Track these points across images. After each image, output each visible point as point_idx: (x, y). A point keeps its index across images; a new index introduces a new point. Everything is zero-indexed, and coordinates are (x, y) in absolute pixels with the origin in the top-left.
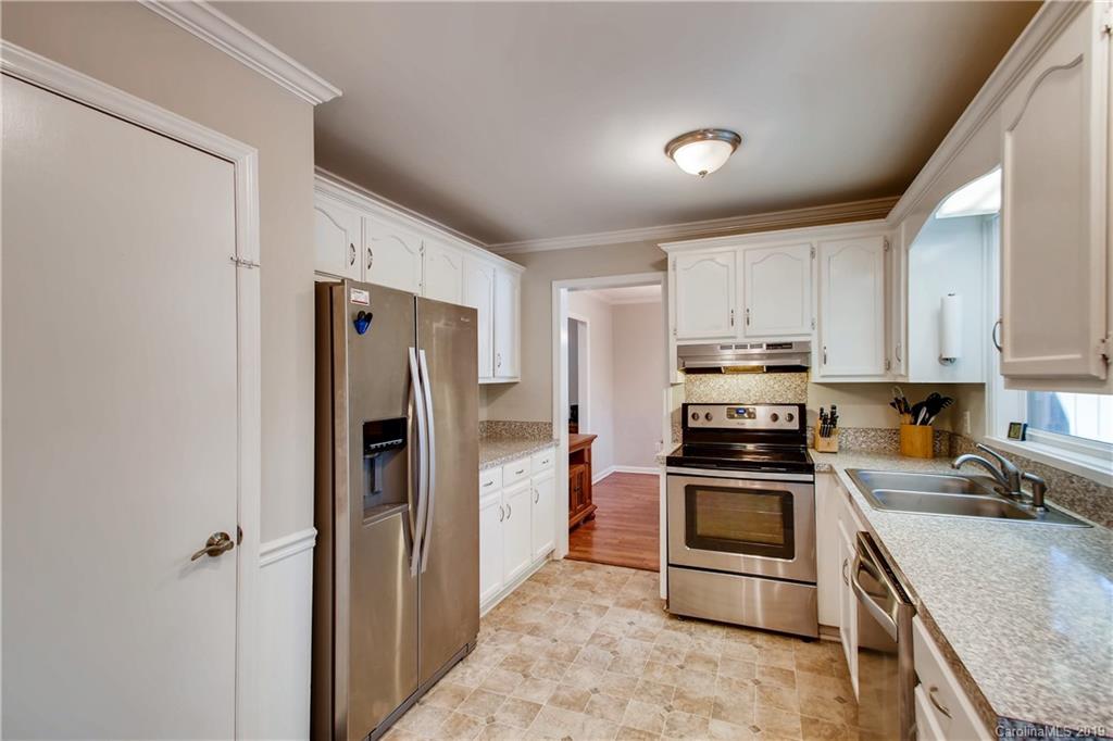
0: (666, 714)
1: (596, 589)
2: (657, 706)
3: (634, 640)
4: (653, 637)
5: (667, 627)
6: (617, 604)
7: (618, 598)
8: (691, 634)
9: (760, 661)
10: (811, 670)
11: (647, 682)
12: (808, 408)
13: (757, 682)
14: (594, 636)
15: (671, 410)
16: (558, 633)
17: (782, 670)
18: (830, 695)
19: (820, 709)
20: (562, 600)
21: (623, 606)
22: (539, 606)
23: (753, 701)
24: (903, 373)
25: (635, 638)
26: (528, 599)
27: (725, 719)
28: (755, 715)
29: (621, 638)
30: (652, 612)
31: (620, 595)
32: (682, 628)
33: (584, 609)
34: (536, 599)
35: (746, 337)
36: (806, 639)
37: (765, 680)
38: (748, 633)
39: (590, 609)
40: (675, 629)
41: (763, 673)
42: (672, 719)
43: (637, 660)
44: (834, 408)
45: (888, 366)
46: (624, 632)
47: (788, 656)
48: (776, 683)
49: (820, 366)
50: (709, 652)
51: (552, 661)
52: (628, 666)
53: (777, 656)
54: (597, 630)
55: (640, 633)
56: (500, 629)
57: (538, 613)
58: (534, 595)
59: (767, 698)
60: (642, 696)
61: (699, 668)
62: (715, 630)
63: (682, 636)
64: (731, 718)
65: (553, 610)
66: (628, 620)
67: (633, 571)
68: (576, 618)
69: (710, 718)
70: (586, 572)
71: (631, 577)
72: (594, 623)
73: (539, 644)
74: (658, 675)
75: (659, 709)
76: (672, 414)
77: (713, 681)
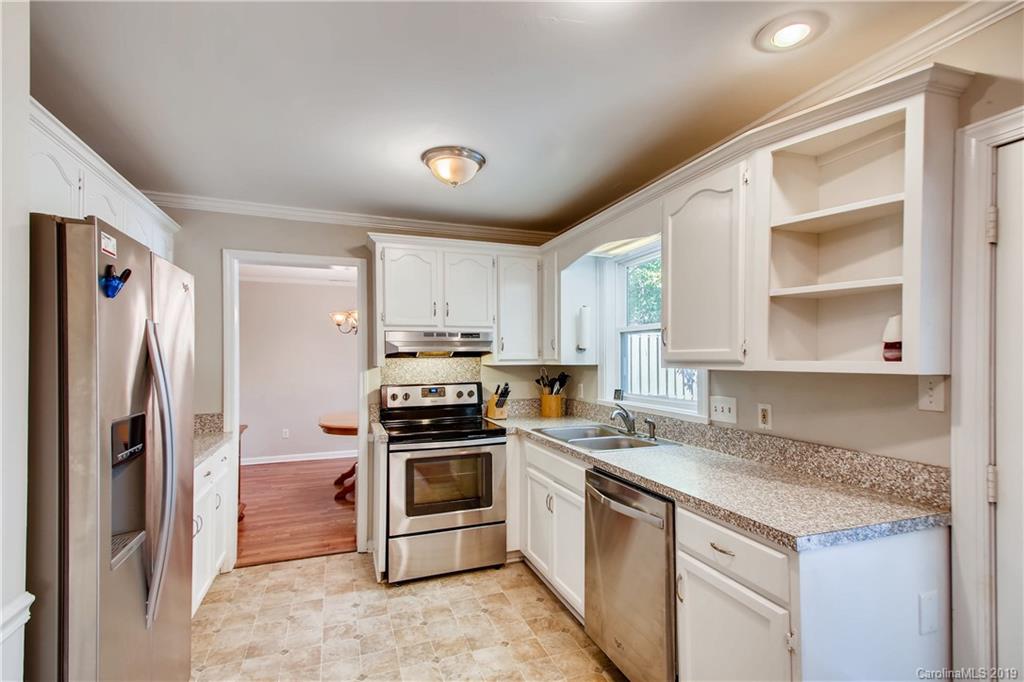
0: (437, 665)
1: (296, 587)
2: (426, 663)
3: (369, 619)
4: (385, 609)
5: (390, 597)
6: (328, 593)
7: (327, 588)
8: (415, 595)
9: (477, 595)
10: (512, 587)
11: (405, 648)
12: (483, 385)
13: (486, 611)
14: (326, 631)
15: (368, 392)
16: (283, 643)
17: (495, 595)
18: (533, 599)
19: (533, 611)
20: (262, 610)
21: (335, 593)
22: (240, 626)
23: (491, 624)
24: (556, 357)
25: (368, 616)
26: (219, 625)
27: (482, 647)
28: (499, 634)
29: (355, 622)
30: (369, 589)
31: (325, 585)
32: (403, 592)
33: (296, 609)
34: (228, 621)
35: (445, 326)
36: (497, 567)
37: (489, 606)
38: (456, 577)
39: (303, 608)
40: (400, 596)
41: (486, 603)
42: (445, 667)
43: (384, 634)
44: (507, 385)
45: (540, 353)
46: (354, 615)
47: (492, 582)
48: (498, 605)
49: (498, 352)
50: (437, 603)
51: (298, 672)
52: (378, 642)
53: (486, 586)
54: (325, 624)
55: (368, 611)
56: (204, 667)
57: (244, 633)
58: (223, 617)
59: (499, 620)
60: (408, 661)
61: (438, 618)
62: (431, 584)
63: (408, 599)
64: (485, 644)
65: (260, 623)
66: (352, 604)
67: (325, 558)
68: (293, 622)
69: (471, 652)
70: (272, 574)
71: (325, 564)
72: (317, 619)
73: (268, 662)
74: (409, 638)
75: (429, 664)
76: (369, 395)
77: (456, 623)
